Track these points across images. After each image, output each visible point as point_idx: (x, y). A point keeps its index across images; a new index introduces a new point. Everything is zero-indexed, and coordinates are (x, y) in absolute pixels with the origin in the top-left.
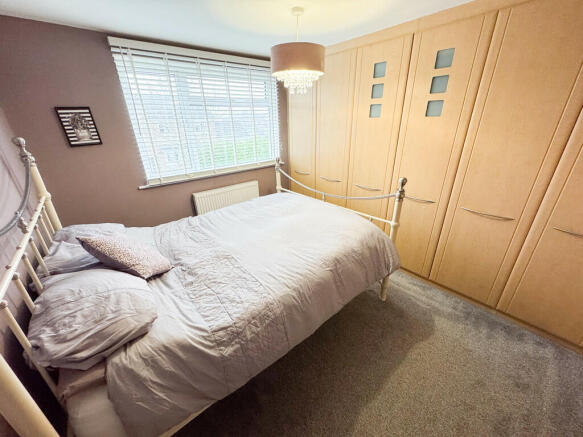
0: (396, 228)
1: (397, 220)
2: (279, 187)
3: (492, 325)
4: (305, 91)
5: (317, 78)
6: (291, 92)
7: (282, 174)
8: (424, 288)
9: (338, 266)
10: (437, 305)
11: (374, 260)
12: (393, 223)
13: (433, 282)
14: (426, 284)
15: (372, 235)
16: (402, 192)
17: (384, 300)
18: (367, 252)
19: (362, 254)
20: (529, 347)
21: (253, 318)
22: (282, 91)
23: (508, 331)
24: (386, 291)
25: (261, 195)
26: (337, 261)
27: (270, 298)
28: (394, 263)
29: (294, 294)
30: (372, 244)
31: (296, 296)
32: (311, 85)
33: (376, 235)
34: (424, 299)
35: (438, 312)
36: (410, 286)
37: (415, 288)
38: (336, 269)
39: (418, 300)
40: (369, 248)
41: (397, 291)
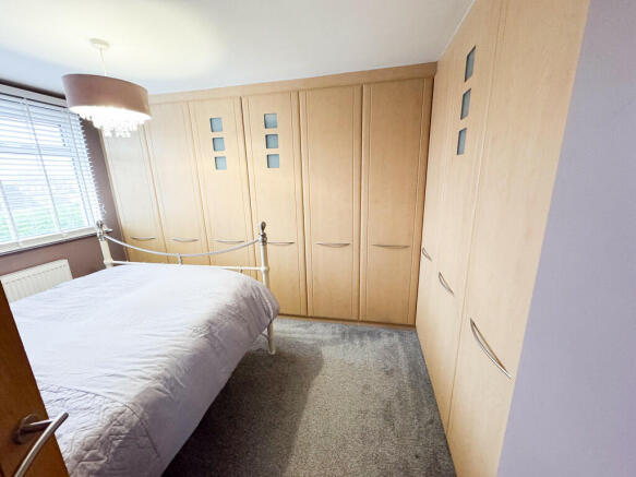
0: (267, 272)
1: (266, 264)
2: (108, 259)
3: (361, 335)
4: (129, 135)
5: (142, 122)
6: (106, 134)
7: (109, 242)
8: (306, 327)
9: (213, 328)
10: (320, 337)
11: (253, 311)
12: (263, 268)
13: (312, 317)
14: (307, 322)
15: (245, 285)
16: (264, 236)
17: (274, 352)
18: (243, 304)
19: (239, 308)
20: (385, 341)
21: (87, 450)
22: (92, 133)
23: (371, 334)
24: (273, 344)
25: (74, 276)
26: (211, 324)
27: (117, 407)
28: (273, 309)
29: (158, 384)
30: (246, 294)
31: (161, 386)
32: (135, 128)
33: (249, 284)
34: (309, 336)
35: (322, 343)
36: (295, 329)
37: (299, 329)
38: (211, 334)
39: (305, 339)
40: (245, 299)
41: (283, 339)
